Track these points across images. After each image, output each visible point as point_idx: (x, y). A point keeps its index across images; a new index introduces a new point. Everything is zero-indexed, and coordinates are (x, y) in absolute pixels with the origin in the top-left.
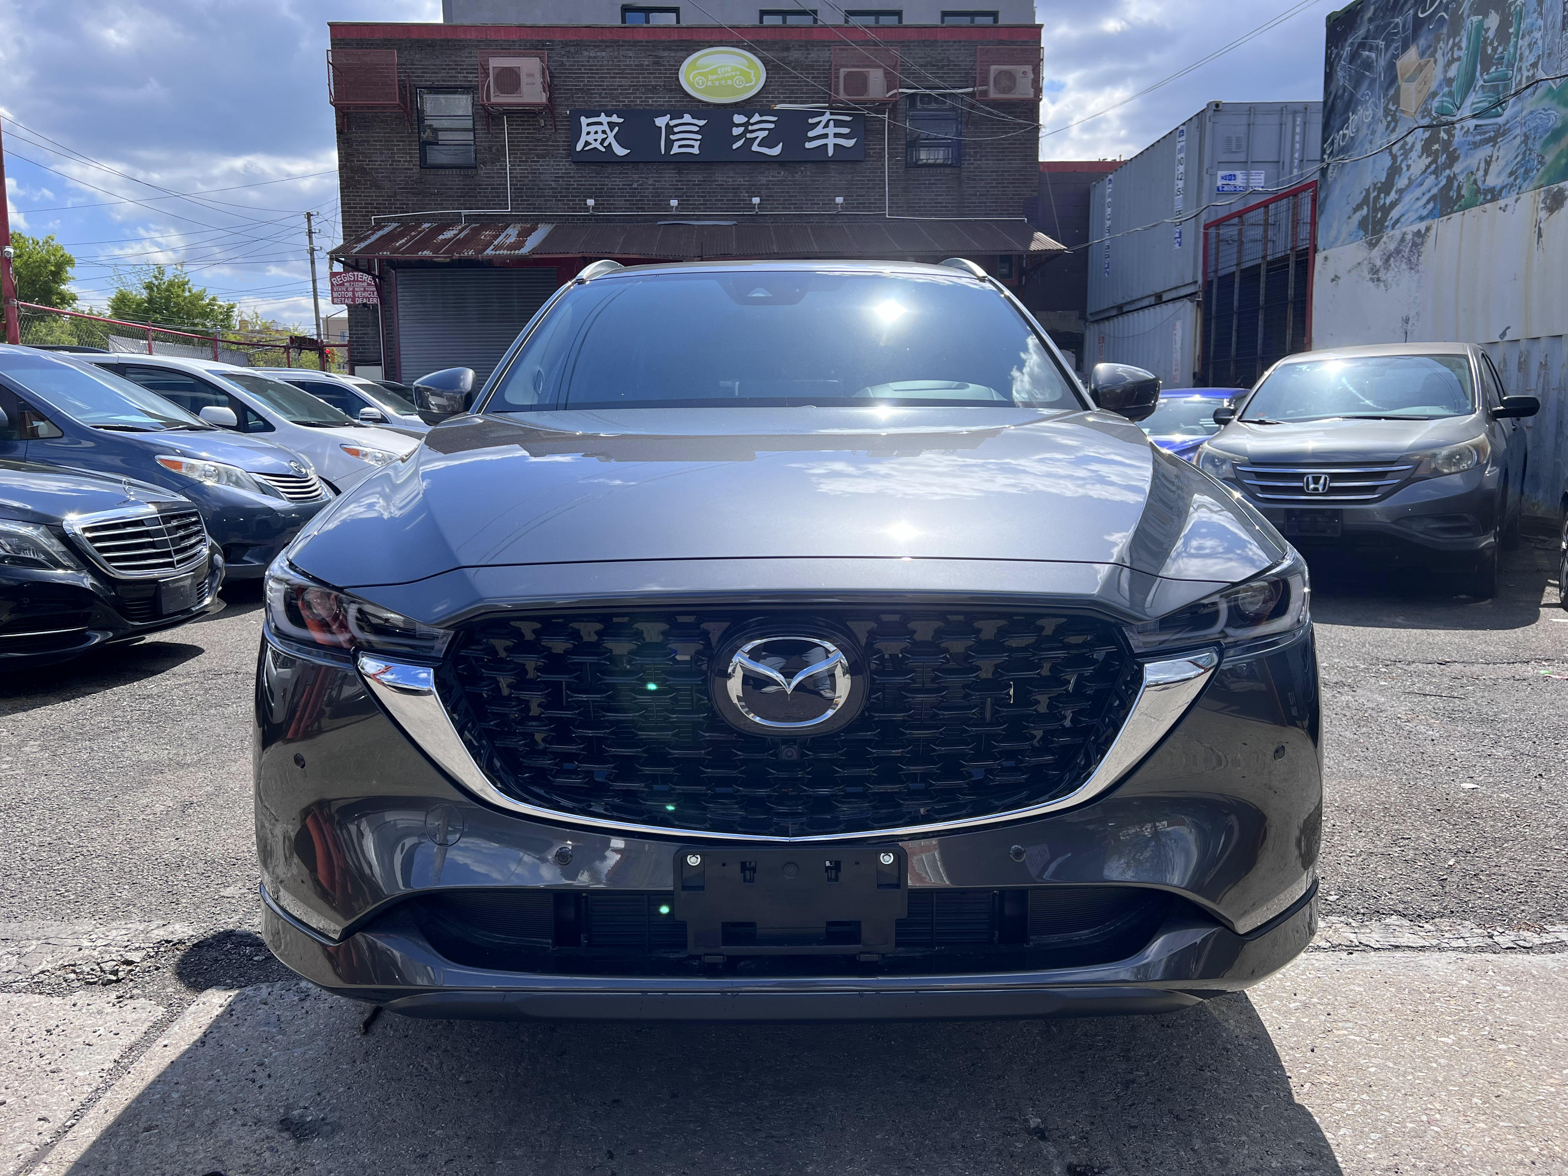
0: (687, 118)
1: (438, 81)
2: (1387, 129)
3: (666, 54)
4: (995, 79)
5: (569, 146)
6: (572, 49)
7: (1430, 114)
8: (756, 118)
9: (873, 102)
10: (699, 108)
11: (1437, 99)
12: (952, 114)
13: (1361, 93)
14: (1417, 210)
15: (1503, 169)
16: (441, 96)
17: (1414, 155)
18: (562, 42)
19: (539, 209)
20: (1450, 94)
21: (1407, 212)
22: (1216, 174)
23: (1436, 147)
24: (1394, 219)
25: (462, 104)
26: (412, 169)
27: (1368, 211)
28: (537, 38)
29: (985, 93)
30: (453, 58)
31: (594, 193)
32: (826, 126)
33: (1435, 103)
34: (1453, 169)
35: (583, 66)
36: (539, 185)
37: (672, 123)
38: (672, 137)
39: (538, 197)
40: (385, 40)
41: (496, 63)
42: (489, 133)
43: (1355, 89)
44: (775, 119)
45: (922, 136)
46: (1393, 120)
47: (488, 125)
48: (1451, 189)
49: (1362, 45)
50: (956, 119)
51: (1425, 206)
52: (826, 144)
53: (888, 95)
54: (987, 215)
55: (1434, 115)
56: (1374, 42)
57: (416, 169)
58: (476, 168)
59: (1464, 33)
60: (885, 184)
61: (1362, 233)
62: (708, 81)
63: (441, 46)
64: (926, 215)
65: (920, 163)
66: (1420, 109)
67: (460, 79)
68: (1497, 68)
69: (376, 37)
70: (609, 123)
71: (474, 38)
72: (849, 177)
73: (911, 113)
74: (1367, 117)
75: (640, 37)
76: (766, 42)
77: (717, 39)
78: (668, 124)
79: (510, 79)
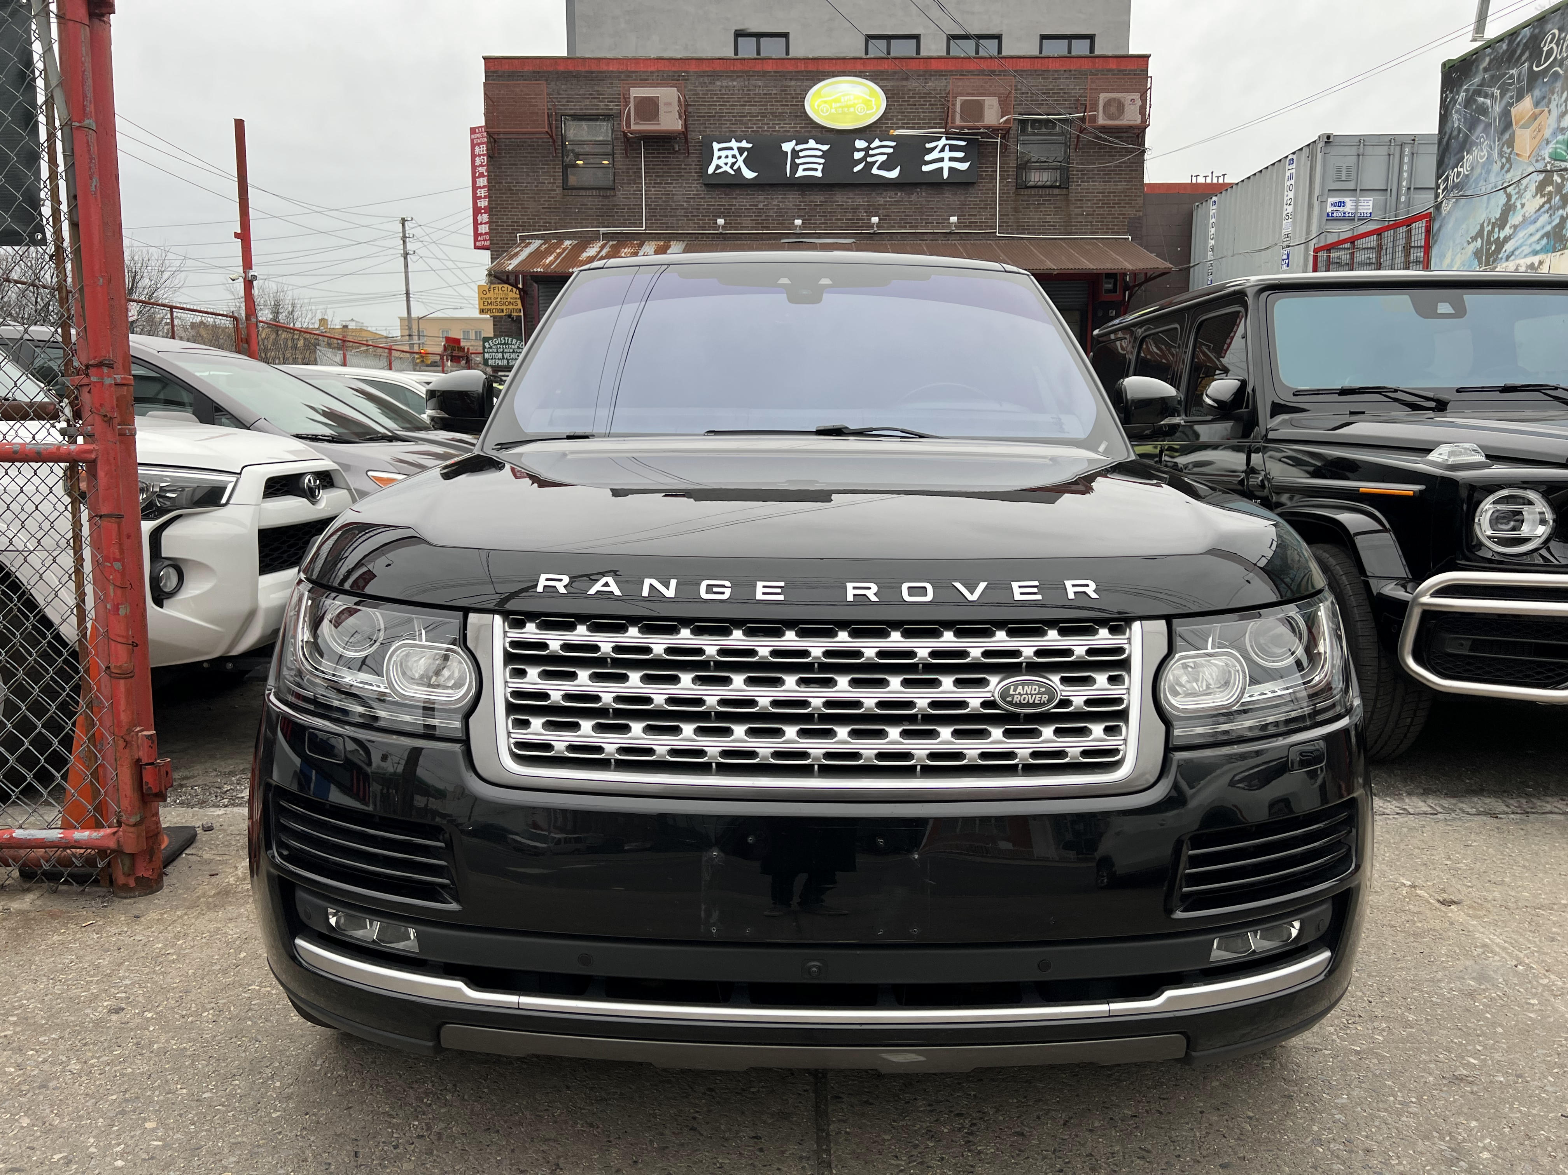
0: (812, 143)
1: (581, 109)
2: (1502, 167)
3: (793, 83)
4: (1104, 107)
5: (701, 169)
6: (706, 79)
7: (1544, 160)
8: (877, 143)
9: (988, 128)
10: (822, 133)
11: (1551, 145)
12: (1061, 138)
13: (1475, 135)
14: (1530, 245)
16: (584, 123)
17: (1528, 195)
18: (696, 72)
19: (672, 228)
21: (1521, 246)
22: (1327, 201)
23: (1550, 188)
24: (1507, 252)
25: (602, 132)
26: (555, 190)
27: (1482, 243)
28: (673, 69)
29: (1094, 119)
30: (596, 88)
31: (722, 213)
32: (942, 150)
33: (1550, 149)
35: (715, 94)
36: (671, 206)
37: (798, 148)
38: (798, 161)
39: (671, 216)
40: (534, 72)
41: (637, 92)
42: (627, 157)
43: (1470, 131)
44: (894, 144)
45: (1033, 160)
46: (1508, 163)
47: (626, 150)
49: (1478, 93)
50: (1065, 144)
51: (1538, 242)
52: (941, 169)
53: (1001, 121)
54: (1092, 233)
55: (1549, 159)
56: (1489, 90)
57: (559, 191)
58: (614, 189)
60: (996, 204)
61: (1475, 263)
62: (833, 108)
63: (585, 76)
64: (1034, 234)
65: (1031, 184)
66: (1534, 155)
67: (601, 108)
69: (526, 69)
70: (739, 149)
71: (615, 69)
72: (962, 198)
73: (1022, 138)
74: (1481, 158)
75: (769, 67)
76: (887, 72)
77: (841, 69)
78: (794, 149)
79: (649, 108)
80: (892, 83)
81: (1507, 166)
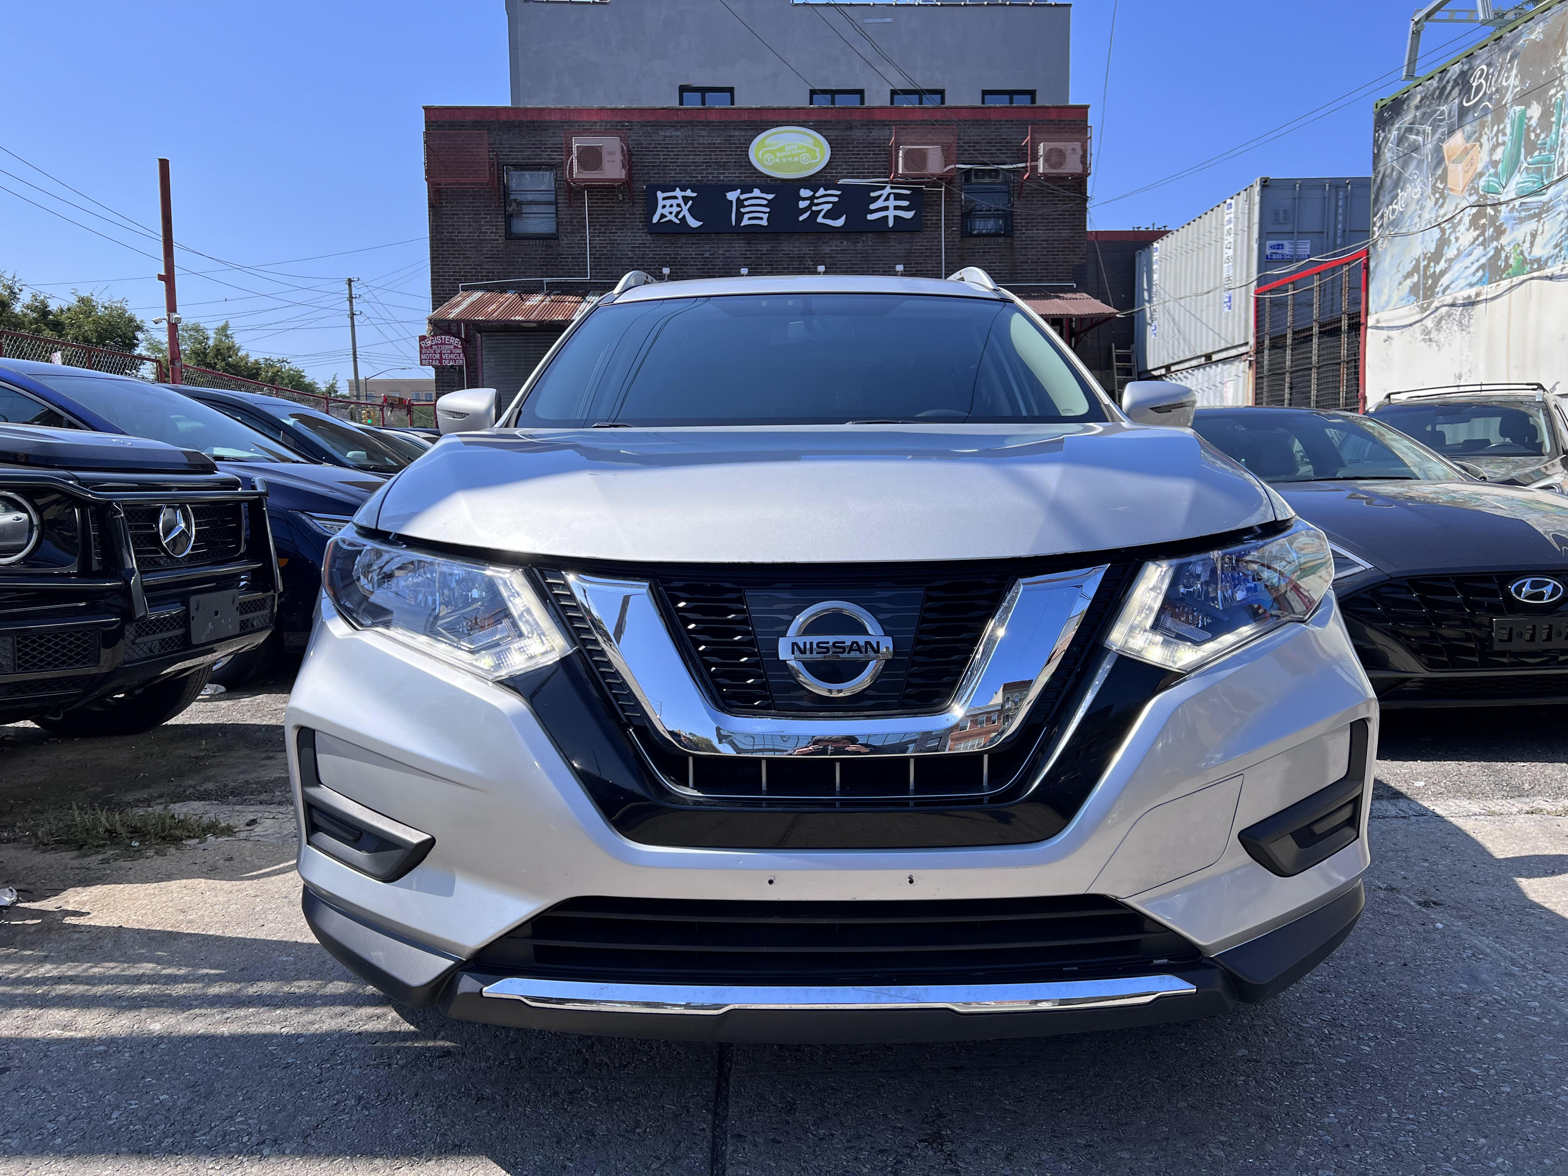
0: (757, 192)
1: (524, 159)
2: (1436, 203)
3: (737, 133)
4: (1044, 155)
5: (646, 218)
6: (649, 129)
7: (1477, 192)
8: (821, 192)
9: (931, 176)
10: (768, 184)
11: (1484, 178)
12: (1004, 187)
13: (1409, 172)
14: (1467, 277)
15: (1549, 241)
16: (526, 173)
17: (1462, 228)
18: (639, 122)
20: (1496, 175)
21: (1457, 279)
22: (1265, 244)
23: (1483, 221)
24: (1444, 286)
25: (545, 181)
26: (498, 240)
27: (1419, 278)
28: (616, 119)
29: (1036, 167)
30: (538, 138)
31: (668, 261)
32: (887, 199)
33: (1482, 182)
34: (1500, 242)
35: (659, 144)
36: (616, 255)
37: (743, 197)
38: (743, 210)
39: (616, 265)
40: (476, 122)
41: (578, 142)
42: (570, 206)
43: (1403, 169)
44: (839, 193)
45: (978, 208)
46: (1442, 197)
47: (569, 199)
48: (1500, 258)
49: (1409, 130)
50: (1009, 192)
51: (1474, 274)
52: (887, 217)
53: (945, 170)
54: (1037, 281)
55: (1481, 193)
56: (1421, 128)
57: (501, 240)
58: (558, 239)
59: (1508, 121)
60: (941, 253)
61: (1413, 298)
62: (776, 157)
63: (527, 126)
65: (975, 232)
66: (1467, 188)
67: (544, 158)
68: (1540, 152)
69: (467, 119)
70: (683, 197)
71: (558, 120)
72: (908, 246)
73: (966, 187)
74: (1416, 194)
75: (713, 118)
76: (831, 122)
77: (786, 119)
78: (738, 198)
79: (592, 158)
80: (835, 133)
81: (1441, 201)
